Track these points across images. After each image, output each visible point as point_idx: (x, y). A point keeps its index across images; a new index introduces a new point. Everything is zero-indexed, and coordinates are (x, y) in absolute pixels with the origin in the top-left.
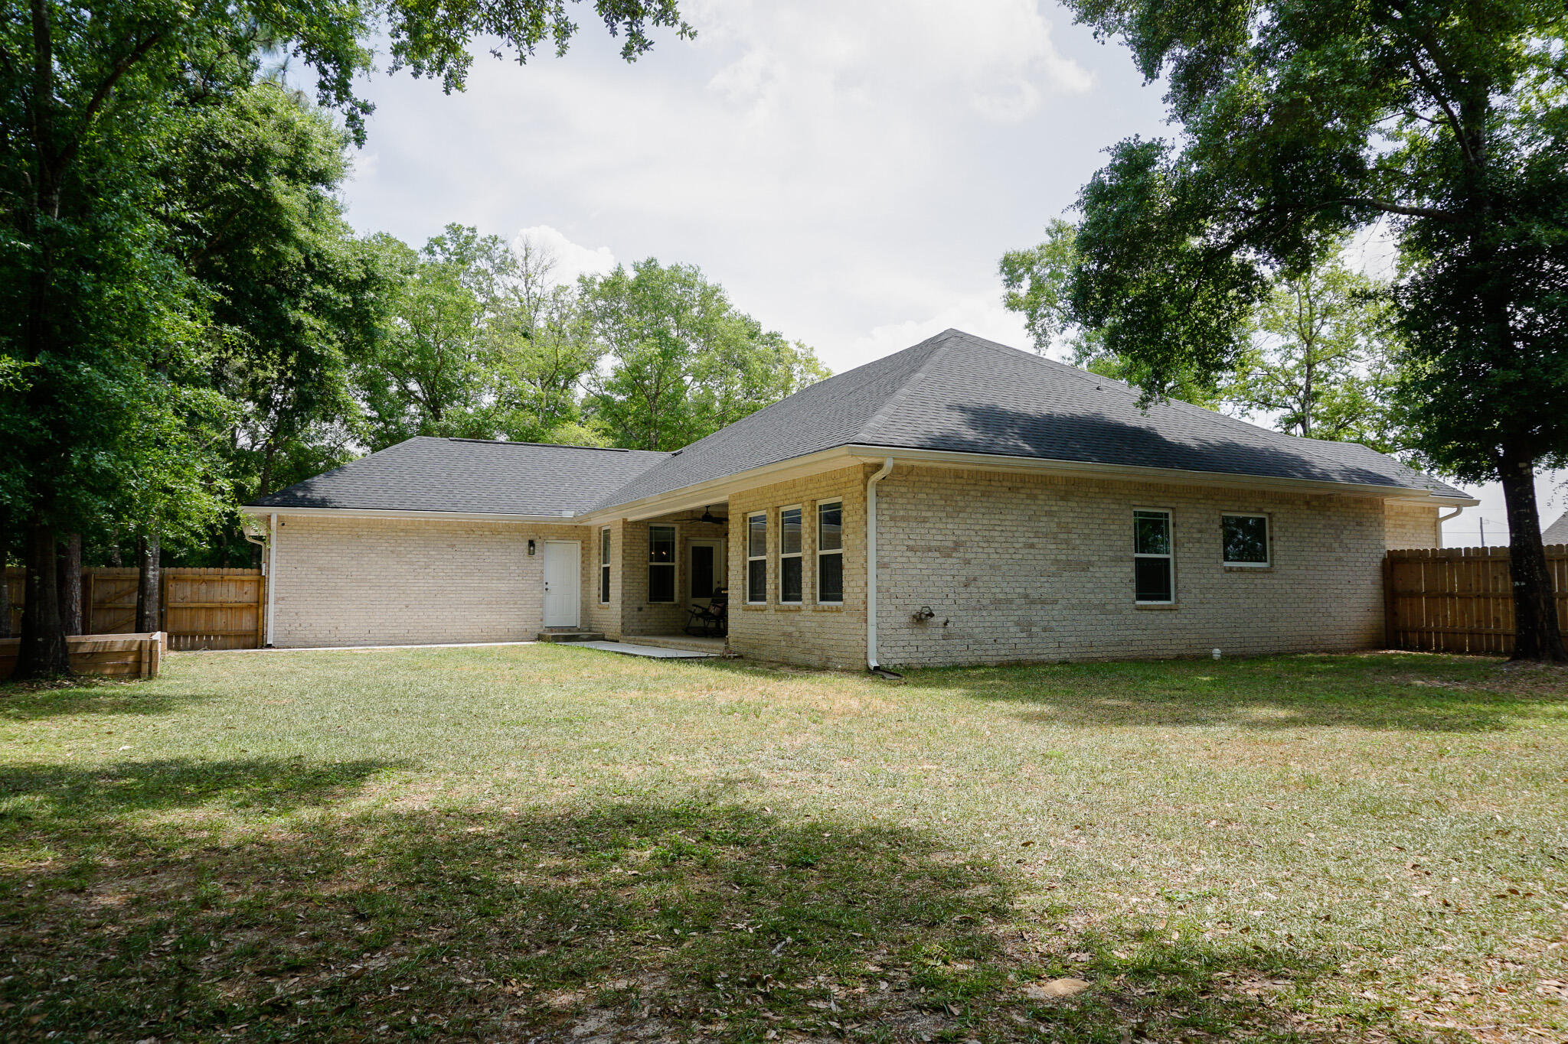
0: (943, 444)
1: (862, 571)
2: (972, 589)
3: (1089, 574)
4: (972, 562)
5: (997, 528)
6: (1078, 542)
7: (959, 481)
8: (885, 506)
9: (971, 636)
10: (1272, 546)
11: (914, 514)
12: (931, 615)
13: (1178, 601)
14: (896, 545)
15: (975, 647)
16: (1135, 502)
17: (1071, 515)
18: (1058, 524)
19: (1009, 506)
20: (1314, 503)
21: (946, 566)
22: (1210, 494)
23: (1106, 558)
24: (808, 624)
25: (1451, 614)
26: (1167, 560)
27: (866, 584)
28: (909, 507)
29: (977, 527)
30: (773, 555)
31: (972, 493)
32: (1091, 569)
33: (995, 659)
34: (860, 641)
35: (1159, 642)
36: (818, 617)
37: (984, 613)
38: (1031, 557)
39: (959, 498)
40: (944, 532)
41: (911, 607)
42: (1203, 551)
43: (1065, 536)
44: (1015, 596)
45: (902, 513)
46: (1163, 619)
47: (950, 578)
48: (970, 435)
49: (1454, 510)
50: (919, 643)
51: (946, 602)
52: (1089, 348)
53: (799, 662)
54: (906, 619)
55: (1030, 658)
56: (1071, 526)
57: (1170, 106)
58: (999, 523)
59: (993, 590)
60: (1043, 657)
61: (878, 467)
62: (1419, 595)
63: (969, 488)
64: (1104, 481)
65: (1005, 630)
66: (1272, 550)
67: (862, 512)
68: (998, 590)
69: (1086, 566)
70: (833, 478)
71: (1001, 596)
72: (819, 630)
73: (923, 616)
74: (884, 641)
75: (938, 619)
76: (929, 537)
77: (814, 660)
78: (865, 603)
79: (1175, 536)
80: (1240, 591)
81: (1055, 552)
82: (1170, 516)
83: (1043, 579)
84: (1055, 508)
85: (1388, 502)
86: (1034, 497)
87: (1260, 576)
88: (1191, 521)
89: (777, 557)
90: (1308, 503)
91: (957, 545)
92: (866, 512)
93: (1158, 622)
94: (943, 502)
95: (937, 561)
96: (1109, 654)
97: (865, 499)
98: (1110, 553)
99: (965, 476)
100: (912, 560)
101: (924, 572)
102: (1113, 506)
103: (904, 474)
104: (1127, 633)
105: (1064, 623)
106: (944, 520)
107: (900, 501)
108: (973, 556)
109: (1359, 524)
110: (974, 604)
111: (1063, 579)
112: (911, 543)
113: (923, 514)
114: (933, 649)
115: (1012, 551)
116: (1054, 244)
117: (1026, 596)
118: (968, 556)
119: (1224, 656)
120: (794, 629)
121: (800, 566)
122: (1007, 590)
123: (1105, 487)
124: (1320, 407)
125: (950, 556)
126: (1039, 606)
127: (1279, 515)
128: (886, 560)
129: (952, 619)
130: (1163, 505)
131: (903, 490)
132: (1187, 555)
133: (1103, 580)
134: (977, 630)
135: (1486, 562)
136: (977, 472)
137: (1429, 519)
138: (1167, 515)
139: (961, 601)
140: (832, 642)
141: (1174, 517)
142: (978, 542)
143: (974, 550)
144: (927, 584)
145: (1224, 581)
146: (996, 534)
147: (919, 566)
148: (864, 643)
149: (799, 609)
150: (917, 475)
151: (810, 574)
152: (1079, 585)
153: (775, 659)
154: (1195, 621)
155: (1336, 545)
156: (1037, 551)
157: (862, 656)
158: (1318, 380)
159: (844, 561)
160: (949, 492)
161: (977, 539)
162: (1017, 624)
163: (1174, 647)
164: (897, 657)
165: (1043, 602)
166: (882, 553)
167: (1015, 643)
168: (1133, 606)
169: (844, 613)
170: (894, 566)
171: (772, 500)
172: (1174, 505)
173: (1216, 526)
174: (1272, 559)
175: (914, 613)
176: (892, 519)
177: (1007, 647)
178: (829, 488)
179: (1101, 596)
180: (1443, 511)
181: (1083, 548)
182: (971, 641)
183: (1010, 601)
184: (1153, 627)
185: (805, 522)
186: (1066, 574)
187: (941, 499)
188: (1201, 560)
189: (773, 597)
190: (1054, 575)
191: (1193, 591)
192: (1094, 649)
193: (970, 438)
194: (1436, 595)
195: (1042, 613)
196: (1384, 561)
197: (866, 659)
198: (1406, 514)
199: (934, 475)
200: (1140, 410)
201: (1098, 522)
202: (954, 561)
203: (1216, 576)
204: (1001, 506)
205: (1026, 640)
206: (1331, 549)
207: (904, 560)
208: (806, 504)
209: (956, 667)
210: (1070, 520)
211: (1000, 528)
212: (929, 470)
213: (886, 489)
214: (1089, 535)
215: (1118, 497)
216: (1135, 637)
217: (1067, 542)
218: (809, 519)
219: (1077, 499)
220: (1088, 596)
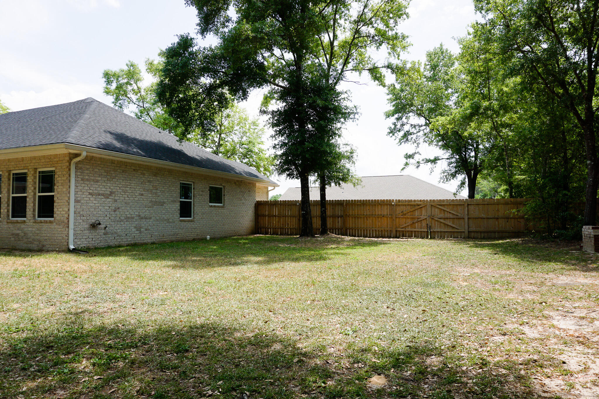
0: (107, 147)
1: (67, 204)
2: (117, 213)
3: (164, 207)
4: (118, 201)
5: (128, 186)
6: (160, 194)
7: (113, 165)
8: (79, 174)
9: (116, 233)
10: (224, 198)
11: (93, 178)
12: (100, 224)
13: (194, 218)
14: (84, 192)
15: (118, 238)
16: (180, 179)
17: (158, 182)
18: (153, 186)
19: (134, 177)
20: (237, 183)
21: (106, 202)
22: (206, 178)
23: (170, 201)
24: (30, 229)
25: (275, 222)
26: (191, 202)
27: (69, 210)
28: (90, 175)
29: (120, 186)
30: (6, 195)
31: (118, 170)
32: (164, 205)
33: (126, 242)
34: (64, 236)
35: (187, 234)
36: (37, 226)
37: (122, 223)
38: (142, 199)
39: (113, 172)
40: (106, 187)
41: (90, 221)
42: (203, 199)
43: (155, 191)
44: (134, 216)
45: (87, 177)
46: (189, 225)
47: (107, 208)
48: (118, 144)
49: (273, 188)
50: (93, 237)
51: (106, 218)
52: (141, 116)
53: (23, 248)
54: (87, 226)
55: (140, 242)
56: (157, 187)
57: (198, 28)
58: (129, 184)
59: (126, 213)
60: (145, 241)
61: (77, 155)
62: (266, 216)
63: (117, 168)
64: (170, 169)
65: (130, 230)
66: (224, 199)
67: (67, 176)
68: (128, 213)
69: (162, 204)
70: (50, 159)
71: (129, 216)
72: (38, 232)
73: (95, 225)
74: (77, 236)
75: (102, 226)
76: (99, 189)
77: (34, 246)
78: (68, 219)
79: (194, 193)
80: (214, 214)
81: (151, 197)
82: (192, 185)
83: (146, 209)
84: (152, 179)
85: (257, 184)
86: (144, 174)
87: (220, 209)
88: (200, 187)
89: (9, 196)
90: (235, 183)
91: (111, 193)
92: (70, 176)
93: (187, 226)
94: (106, 174)
95: (102, 200)
96: (170, 239)
97: (70, 170)
98: (172, 199)
99: (116, 163)
100: (91, 199)
101: (96, 205)
102: (173, 180)
103: (89, 159)
104: (176, 230)
105: (154, 227)
106: (106, 182)
107: (86, 172)
108: (118, 198)
109: (249, 191)
110: (118, 219)
111: (154, 209)
112: (91, 191)
113: (97, 178)
114: (99, 239)
115: (134, 196)
116: (129, 71)
117: (139, 216)
118: (116, 198)
119: (211, 238)
120: (20, 232)
121: (26, 200)
122: (132, 213)
123: (170, 172)
124: (222, 149)
125: (108, 198)
126: (144, 220)
127: (227, 187)
128: (79, 199)
129: (108, 226)
130: (190, 180)
131: (88, 167)
132: (198, 200)
133: (169, 209)
134: (118, 231)
135: (286, 205)
136: (121, 161)
137: (265, 190)
138: (191, 184)
139: (112, 218)
140: (46, 238)
141: (194, 186)
142: (120, 192)
143: (119, 195)
144: (97, 210)
145: (209, 210)
146: (128, 189)
147: (94, 202)
148: (67, 238)
149: (24, 222)
150: (95, 160)
151: (32, 205)
152: (159, 211)
153: (6, 247)
154: (200, 226)
155: (243, 198)
156: (144, 197)
157: (66, 244)
158: (222, 140)
159: (55, 199)
160: (109, 169)
161: (120, 191)
162: (135, 227)
163: (192, 236)
164: (83, 244)
165: (146, 218)
166: (77, 196)
167: (135, 236)
168: (179, 220)
169: (55, 224)
170: (82, 201)
171: (7, 167)
172: (193, 181)
173: (207, 190)
174: (224, 203)
175: (91, 223)
176: (82, 180)
177: (131, 237)
178: (46, 163)
179: (168, 216)
180: (270, 188)
181: (161, 196)
182: (116, 235)
183: (133, 218)
184: (185, 228)
185: (30, 179)
186: (155, 207)
187: (105, 172)
188: (202, 202)
189: (6, 216)
190: (150, 207)
191: (199, 214)
192: (165, 237)
193: (119, 146)
194: (270, 216)
195: (145, 223)
196: (255, 204)
197: (68, 245)
198: (260, 189)
199: (102, 160)
200: (179, 143)
201: (168, 186)
202: (109, 200)
203: (207, 208)
204: (130, 177)
205: (139, 234)
206: (241, 200)
207: (88, 199)
208: (31, 170)
209: (109, 247)
210: (157, 185)
211: (130, 187)
212: (101, 159)
213: (80, 166)
214: (164, 191)
215: (175, 176)
216: (179, 232)
217: (156, 193)
218: (32, 178)
219: (160, 176)
220: (163, 216)
